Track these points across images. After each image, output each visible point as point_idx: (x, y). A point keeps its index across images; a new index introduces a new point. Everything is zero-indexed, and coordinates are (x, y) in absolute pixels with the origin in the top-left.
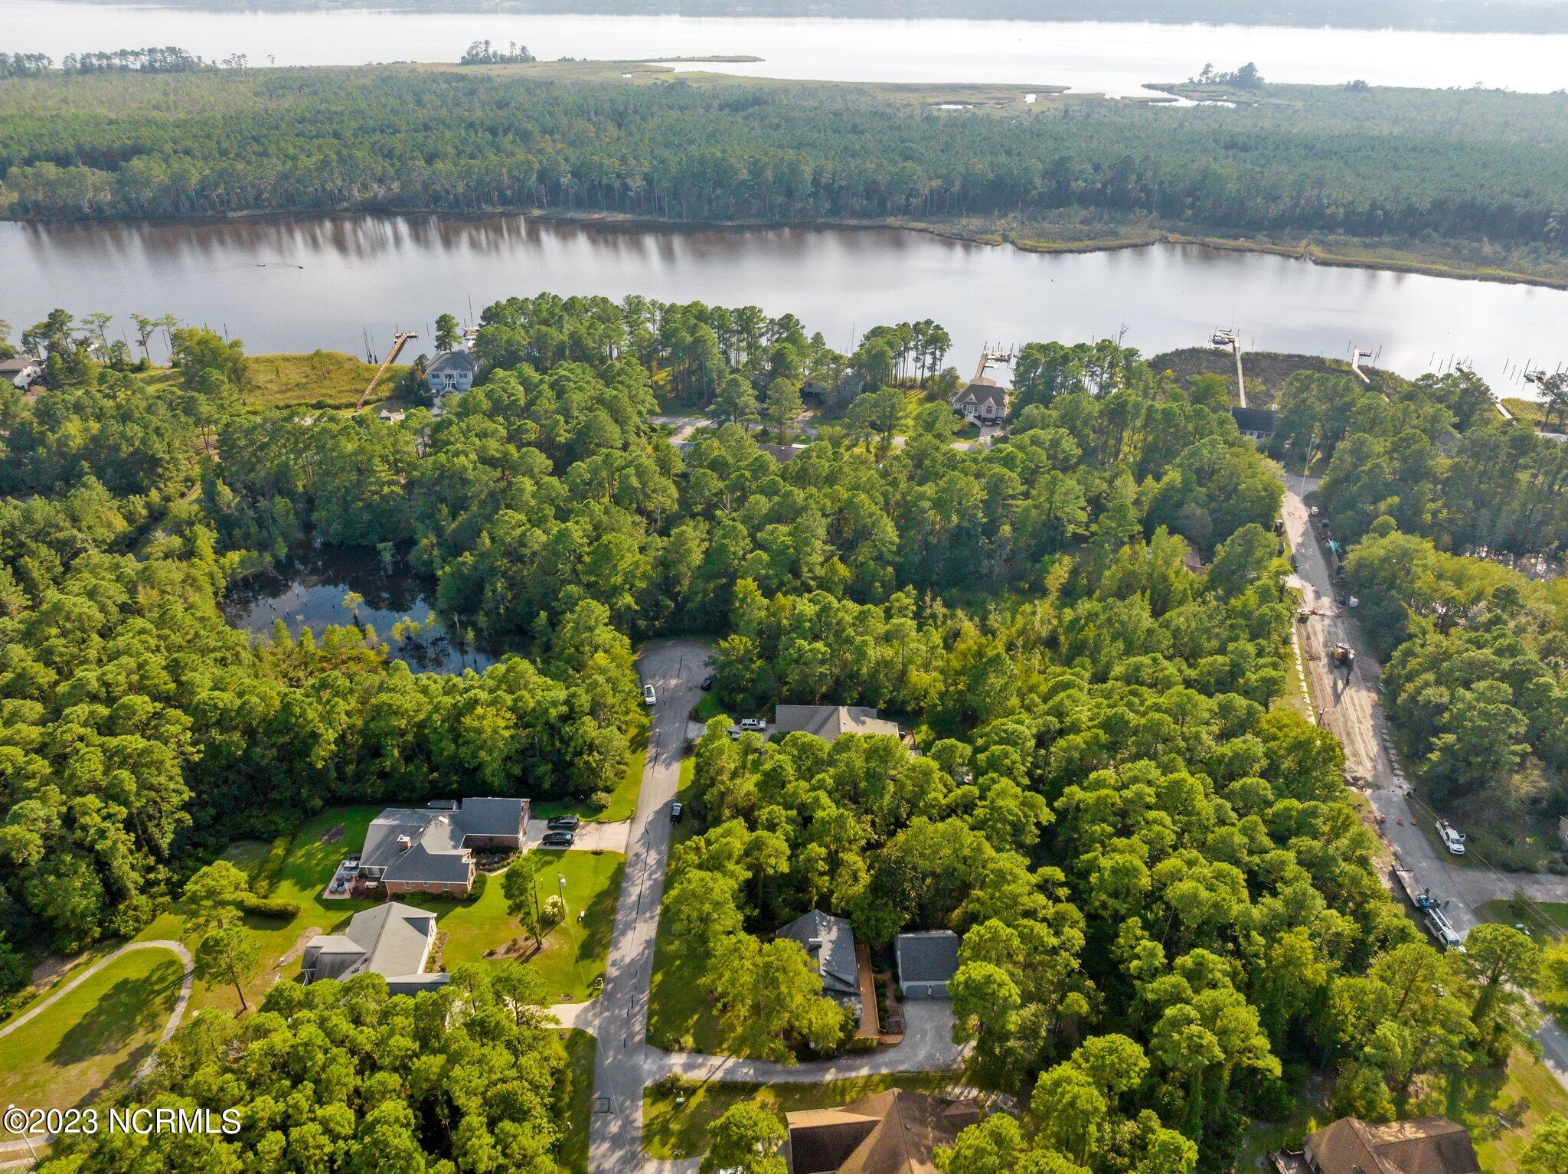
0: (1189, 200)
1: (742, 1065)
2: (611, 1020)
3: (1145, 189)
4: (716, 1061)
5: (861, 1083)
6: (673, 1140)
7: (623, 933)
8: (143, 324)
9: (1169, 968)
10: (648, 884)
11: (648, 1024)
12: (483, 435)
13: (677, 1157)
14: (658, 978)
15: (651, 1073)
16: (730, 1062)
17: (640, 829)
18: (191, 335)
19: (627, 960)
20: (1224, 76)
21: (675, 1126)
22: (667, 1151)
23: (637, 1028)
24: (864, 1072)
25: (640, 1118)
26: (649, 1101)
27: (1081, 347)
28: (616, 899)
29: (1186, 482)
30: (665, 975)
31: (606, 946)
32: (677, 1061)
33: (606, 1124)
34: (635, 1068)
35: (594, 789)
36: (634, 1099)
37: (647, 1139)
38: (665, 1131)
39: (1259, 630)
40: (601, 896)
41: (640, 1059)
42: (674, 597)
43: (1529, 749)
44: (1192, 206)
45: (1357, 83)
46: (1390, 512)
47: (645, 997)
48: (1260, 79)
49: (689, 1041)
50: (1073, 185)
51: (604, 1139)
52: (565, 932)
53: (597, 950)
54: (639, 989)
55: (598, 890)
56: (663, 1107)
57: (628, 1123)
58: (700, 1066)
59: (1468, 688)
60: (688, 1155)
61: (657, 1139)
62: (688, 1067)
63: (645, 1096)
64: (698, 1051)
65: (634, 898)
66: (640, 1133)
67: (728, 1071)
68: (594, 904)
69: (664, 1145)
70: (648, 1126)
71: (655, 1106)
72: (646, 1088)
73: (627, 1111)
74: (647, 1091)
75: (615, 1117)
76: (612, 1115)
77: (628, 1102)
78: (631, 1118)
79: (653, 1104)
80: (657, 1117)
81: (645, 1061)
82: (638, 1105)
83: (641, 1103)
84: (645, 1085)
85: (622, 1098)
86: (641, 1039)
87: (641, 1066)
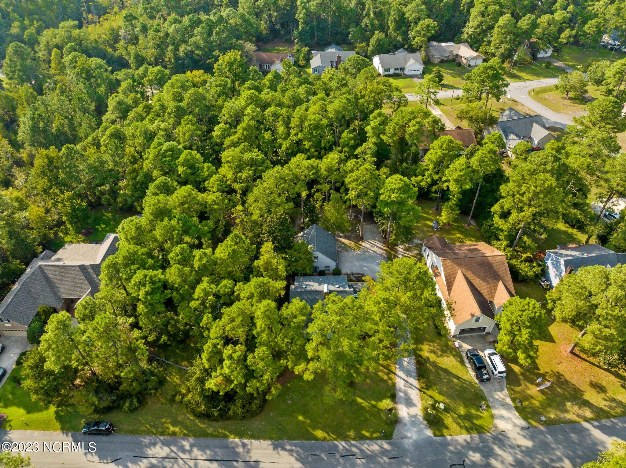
1: (402, 365)
4: (400, 384)
6: (473, 411)
10: (196, 452)
11: (371, 439)
13: (488, 406)
14: (319, 434)
15: (420, 431)
16: (401, 373)
21: (462, 411)
22: (485, 414)
23: (375, 448)
25: (463, 437)
26: (445, 431)
30: (315, 428)
32: (405, 412)
33: (474, 464)
34: (417, 445)
36: (445, 444)
37: (480, 430)
38: (468, 417)
41: (407, 443)
47: (341, 445)
49: (386, 404)
51: (489, 464)
54: (332, 451)
56: (448, 420)
57: (469, 446)
58: (405, 393)
60: (484, 398)
61: (476, 422)
62: (409, 403)
63: (443, 435)
64: (393, 397)
66: (476, 436)
67: (409, 375)
69: (480, 417)
70: (468, 430)
71: (450, 426)
72: (435, 435)
73: (459, 448)
74: (438, 433)
75: (467, 457)
76: (466, 460)
77: (451, 448)
78: (464, 444)
79: (447, 428)
80: (458, 424)
81: (410, 438)
82: (452, 440)
83: (449, 438)
84: (432, 435)
85: (449, 454)
86: (388, 443)
87: (415, 441)
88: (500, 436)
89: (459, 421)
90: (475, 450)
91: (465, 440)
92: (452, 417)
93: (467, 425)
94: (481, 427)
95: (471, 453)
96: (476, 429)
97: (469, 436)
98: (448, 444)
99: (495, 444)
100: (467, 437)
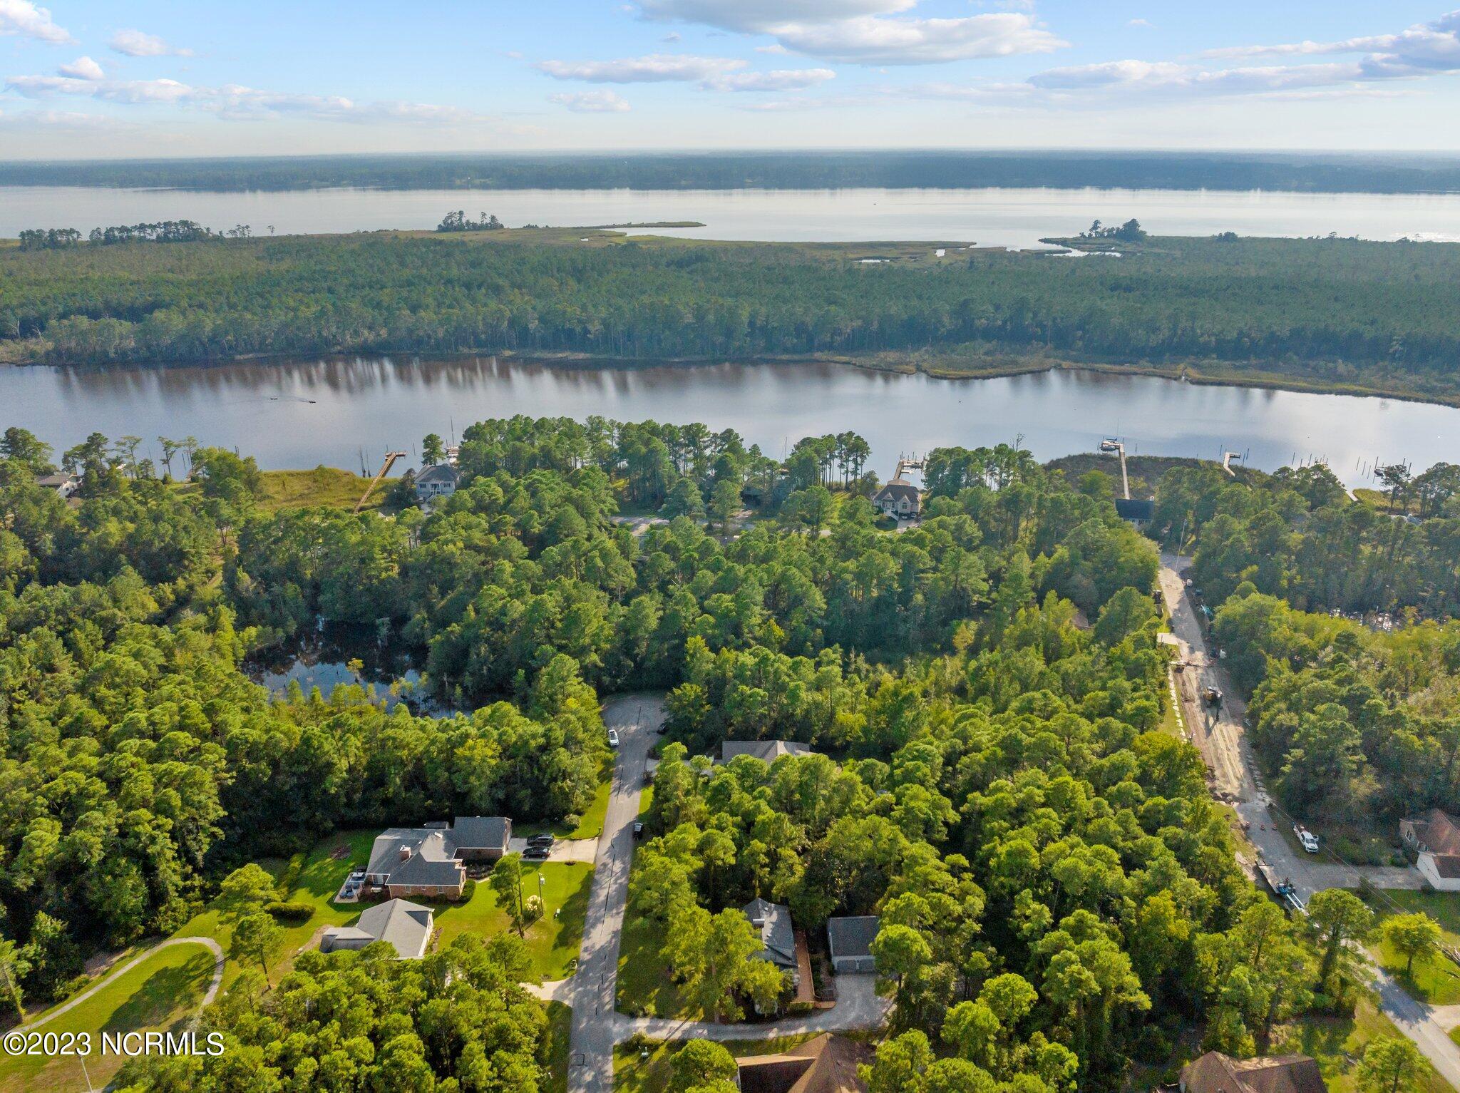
0: (1080, 333)
1: (698, 1027)
2: (585, 993)
3: (1041, 325)
4: (675, 1024)
5: (799, 1039)
6: (639, 1086)
7: (593, 926)
8: (167, 446)
9: (1055, 926)
10: (614, 887)
11: (616, 996)
12: (468, 527)
14: (624, 960)
15: (618, 1034)
16: (687, 1025)
17: (607, 844)
18: (210, 454)
19: (597, 947)
20: (1110, 231)
21: (640, 1076)
23: (607, 999)
24: (802, 1030)
25: (610, 1069)
26: (618, 1056)
27: (982, 451)
28: (588, 899)
29: (1072, 556)
30: (630, 958)
31: (579, 937)
32: (641, 1025)
33: (581, 1074)
34: (607, 1031)
35: (566, 812)
36: (605, 1054)
37: (617, 1086)
38: (632, 1079)
39: (1136, 671)
40: (574, 898)
41: (610, 1023)
42: (634, 658)
43: (1365, 759)
44: (1081, 338)
45: (1228, 234)
46: (1251, 578)
47: (613, 975)
48: (1144, 233)
49: (651, 1008)
50: (977, 323)
51: (579, 1086)
52: (543, 926)
53: (571, 939)
54: (608, 969)
55: (571, 892)
56: (630, 1060)
57: (600, 1073)
58: (662, 1028)
59: (1313, 712)
61: (625, 1085)
62: (651, 1029)
63: (614, 1052)
64: (660, 1016)
65: (602, 898)
66: (611, 1081)
67: (685, 1032)
68: (569, 904)
69: (631, 1090)
70: (617, 1076)
71: (623, 1060)
72: (615, 1046)
73: (600, 1064)
74: (616, 1049)
75: (589, 1069)
76: (587, 1068)
77: (600, 1058)
78: (603, 1069)
79: (622, 1058)
80: (625, 1068)
81: (614, 1026)
82: (608, 1060)
83: (611, 1057)
84: (615, 1044)
85: (594, 1054)
86: (610, 1009)
87: (610, 1029)
89: (628, 1070)
90: (596, 1076)
91: (606, 1071)
92: (634, 1065)
93: (623, 1075)
95: (593, 1073)
96: (617, 1083)
97: (611, 1075)
100: (610, 1073)
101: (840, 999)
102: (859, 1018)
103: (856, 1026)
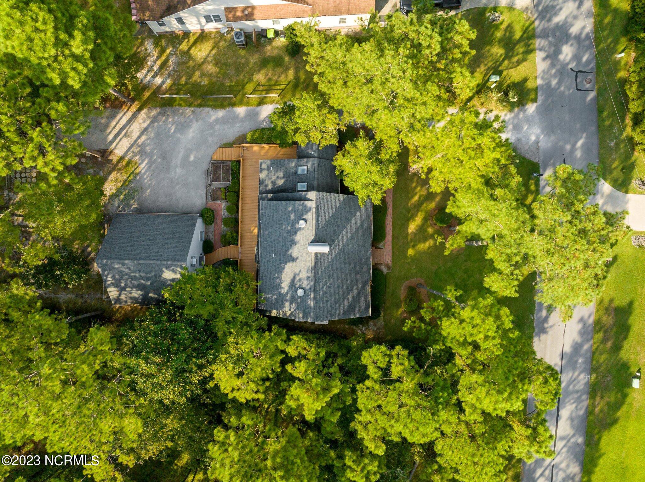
6: (499, 34)
7: (577, 347)
13: (495, 9)
21: (497, 51)
22: (506, 18)
25: (539, 62)
26: (530, 84)
28: (589, 412)
31: (598, 325)
33: (577, 57)
34: (549, 129)
36: (548, 89)
37: (530, 34)
38: (509, 45)
40: (610, 418)
41: (545, 143)
51: (578, 38)
53: (608, 320)
55: (615, 431)
56: (513, 75)
57: (551, 57)
60: (482, 12)
61: (518, 35)
63: (535, 91)
66: (538, 43)
68: (618, 405)
69: (510, 26)
70: (529, 51)
71: (523, 76)
72: (535, 100)
73: (554, 71)
74: (532, 96)
75: (568, 64)
76: (570, 66)
77: (554, 82)
78: (548, 62)
79: (525, 80)
80: (519, 63)
81: (538, 137)
82: (542, 78)
83: (539, 82)
84: (535, 105)
85: (562, 88)
86: (545, 170)
87: (543, 131)
88: (540, 8)
89: (515, 59)
90: (558, 51)
91: (544, 59)
92: (507, 69)
93: (521, 50)
94: (525, 31)
95: (561, 57)
96: (529, 38)
97: (538, 51)
98: (548, 85)
99: (549, 20)
100: (539, 56)
101: (205, 165)
102: (183, 127)
103: (189, 111)
